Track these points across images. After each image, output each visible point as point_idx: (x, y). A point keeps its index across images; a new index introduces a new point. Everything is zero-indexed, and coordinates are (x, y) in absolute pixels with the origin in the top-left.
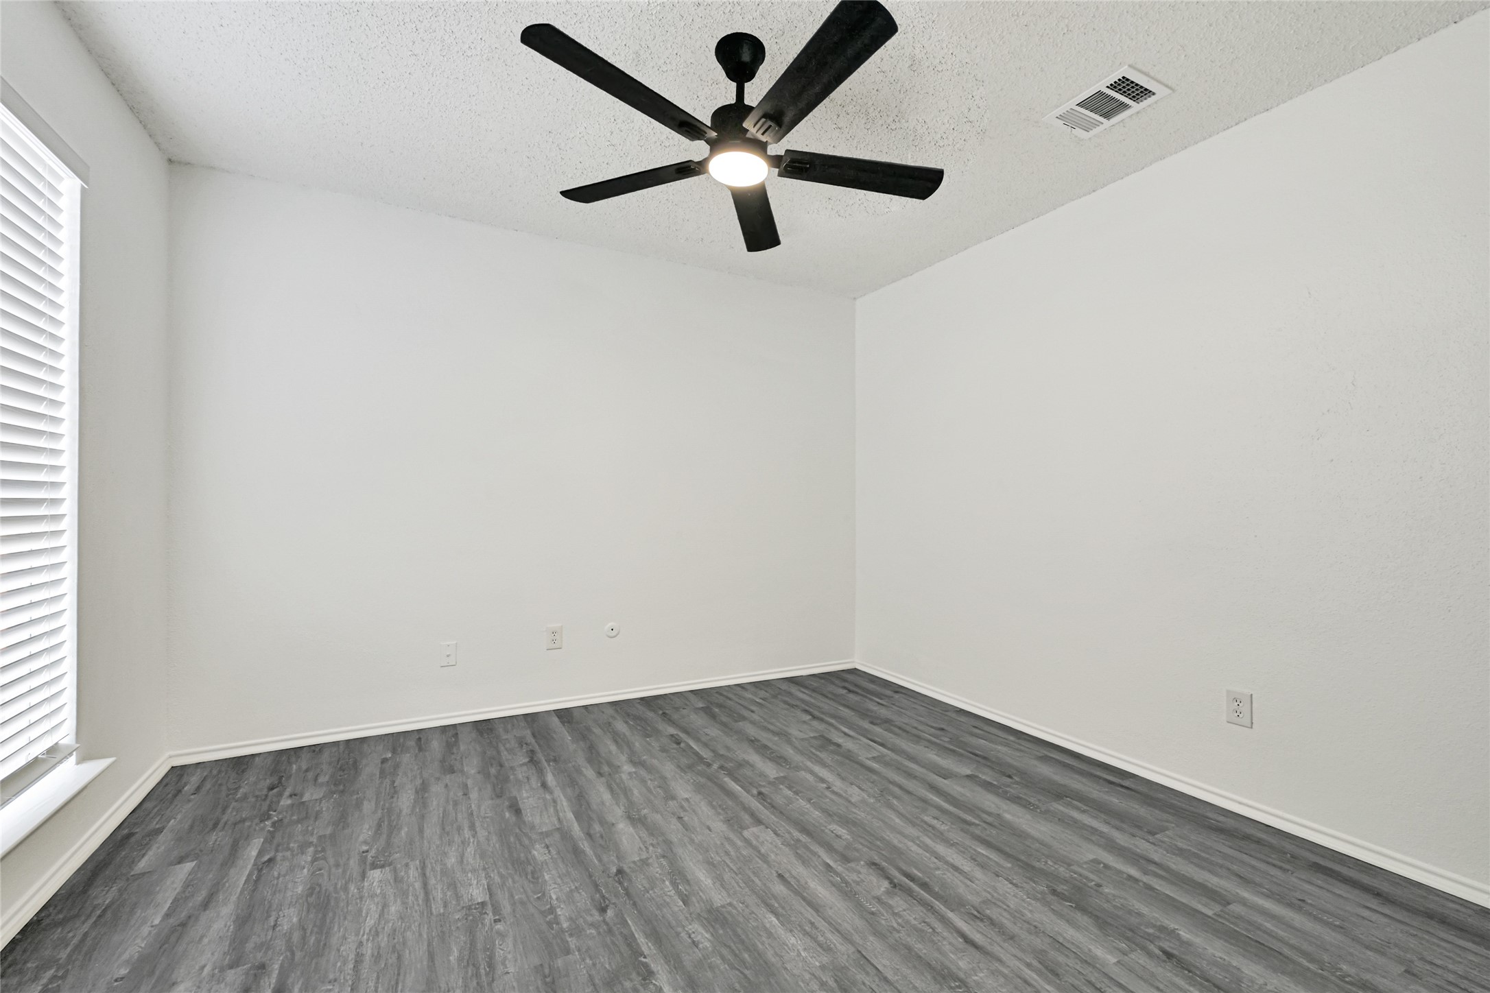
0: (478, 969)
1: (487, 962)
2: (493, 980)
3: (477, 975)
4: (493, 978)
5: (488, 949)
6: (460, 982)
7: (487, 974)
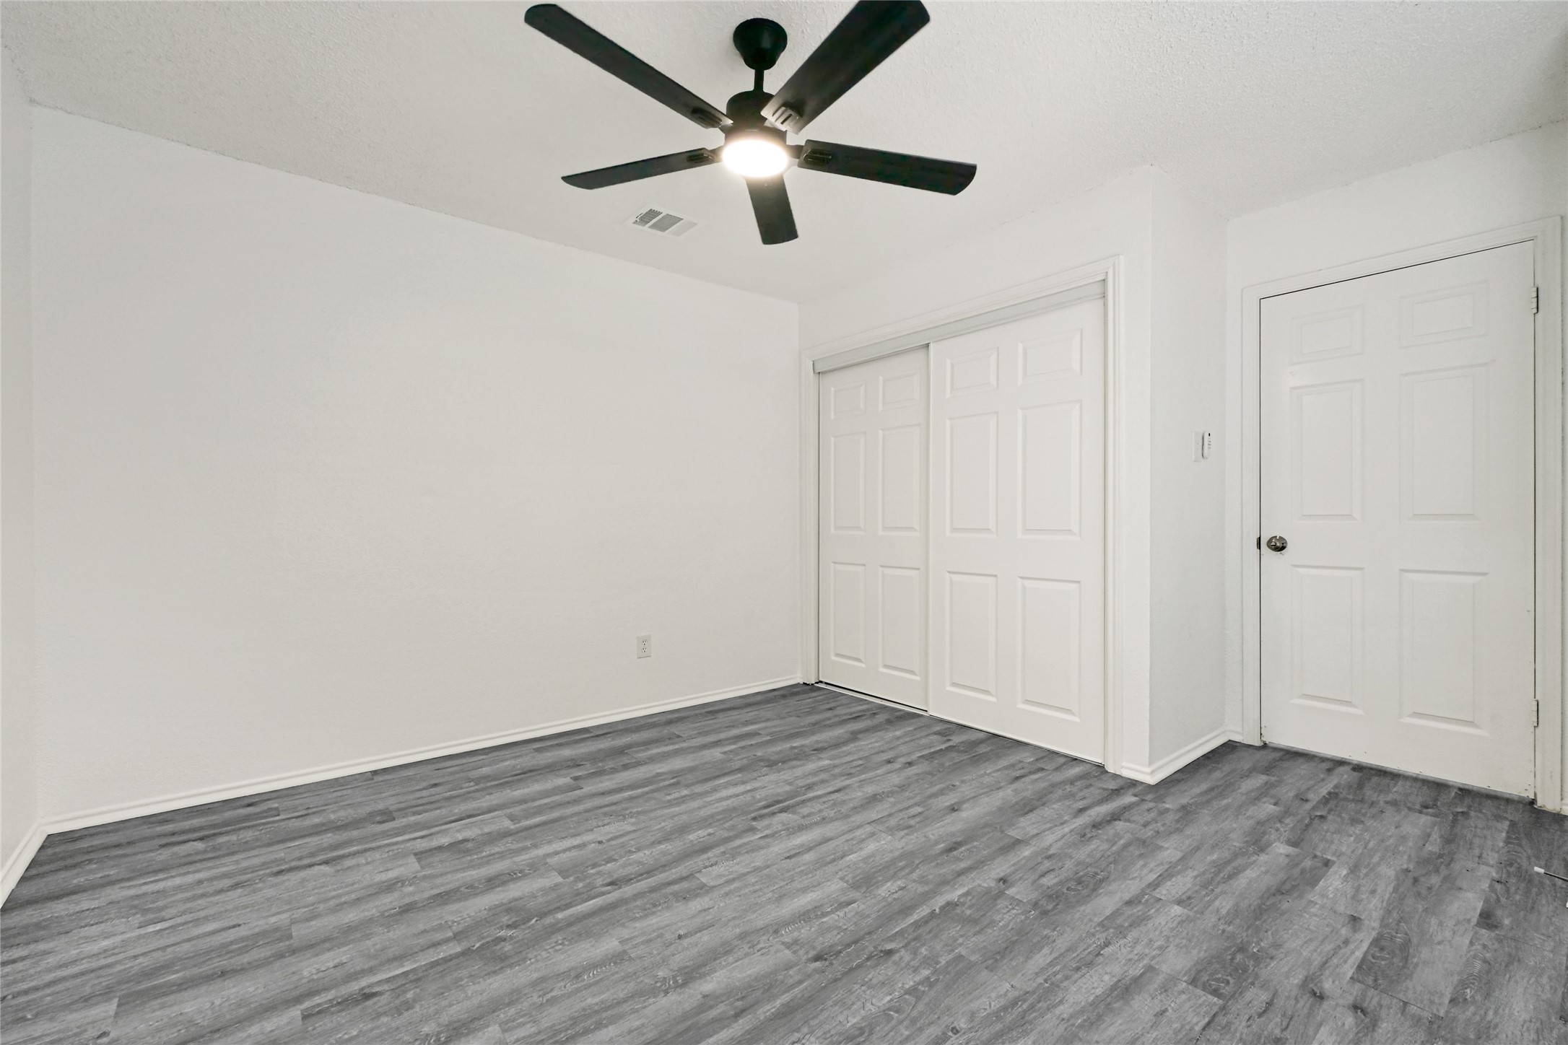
0: (1025, 1011)
1: (1012, 1009)
2: (1028, 992)
3: (1032, 1007)
4: (1025, 994)
5: (997, 1017)
6: (1049, 1016)
7: (1025, 1001)
